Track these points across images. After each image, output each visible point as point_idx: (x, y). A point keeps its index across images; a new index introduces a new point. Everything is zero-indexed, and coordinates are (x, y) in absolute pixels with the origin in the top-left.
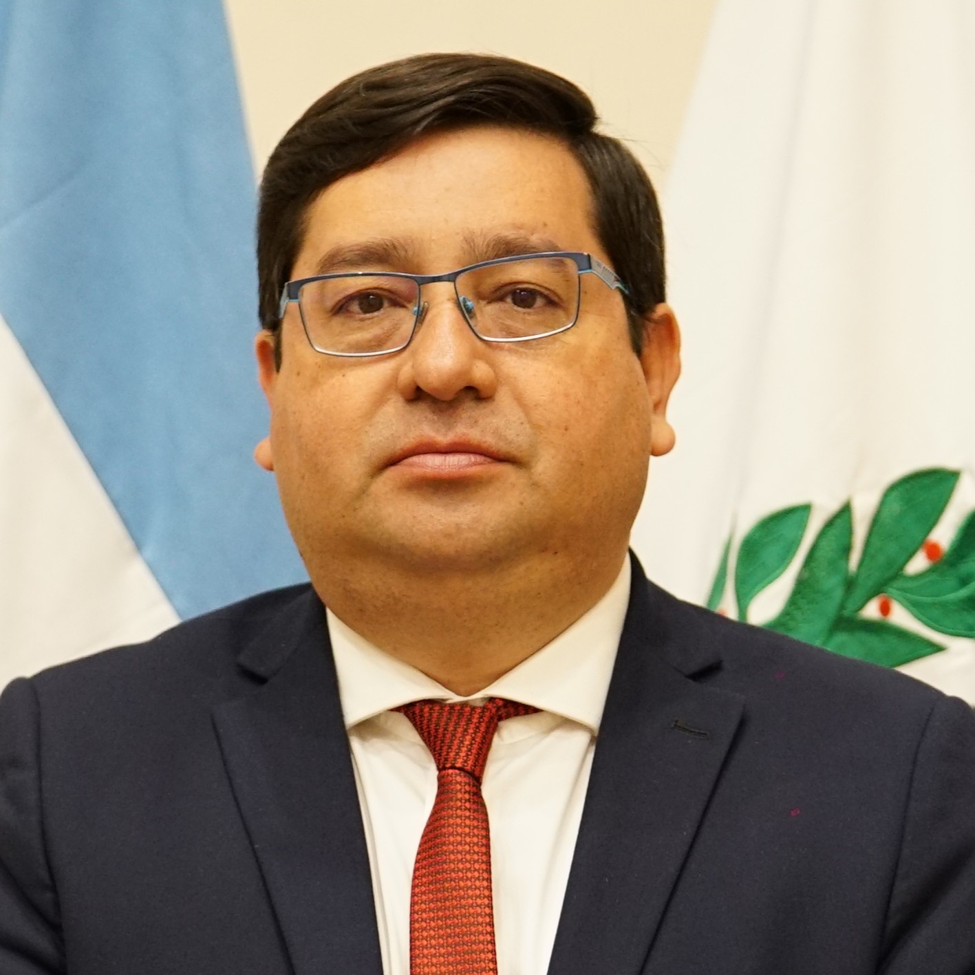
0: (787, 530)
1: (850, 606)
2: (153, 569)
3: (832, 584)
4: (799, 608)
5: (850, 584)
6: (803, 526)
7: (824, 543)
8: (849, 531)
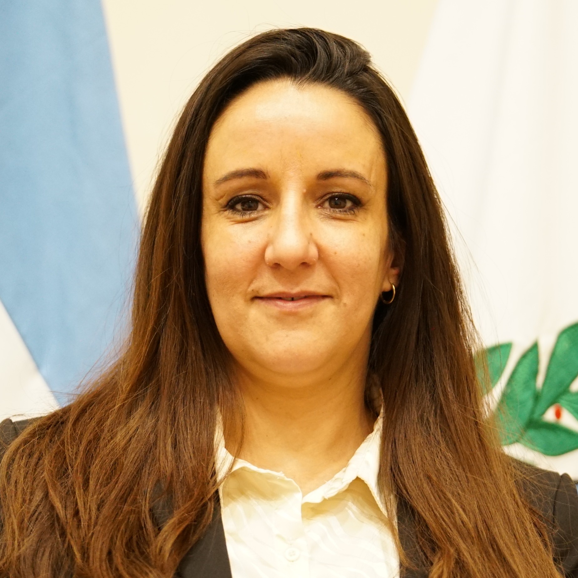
0: (495, 360)
1: (538, 412)
3: (526, 397)
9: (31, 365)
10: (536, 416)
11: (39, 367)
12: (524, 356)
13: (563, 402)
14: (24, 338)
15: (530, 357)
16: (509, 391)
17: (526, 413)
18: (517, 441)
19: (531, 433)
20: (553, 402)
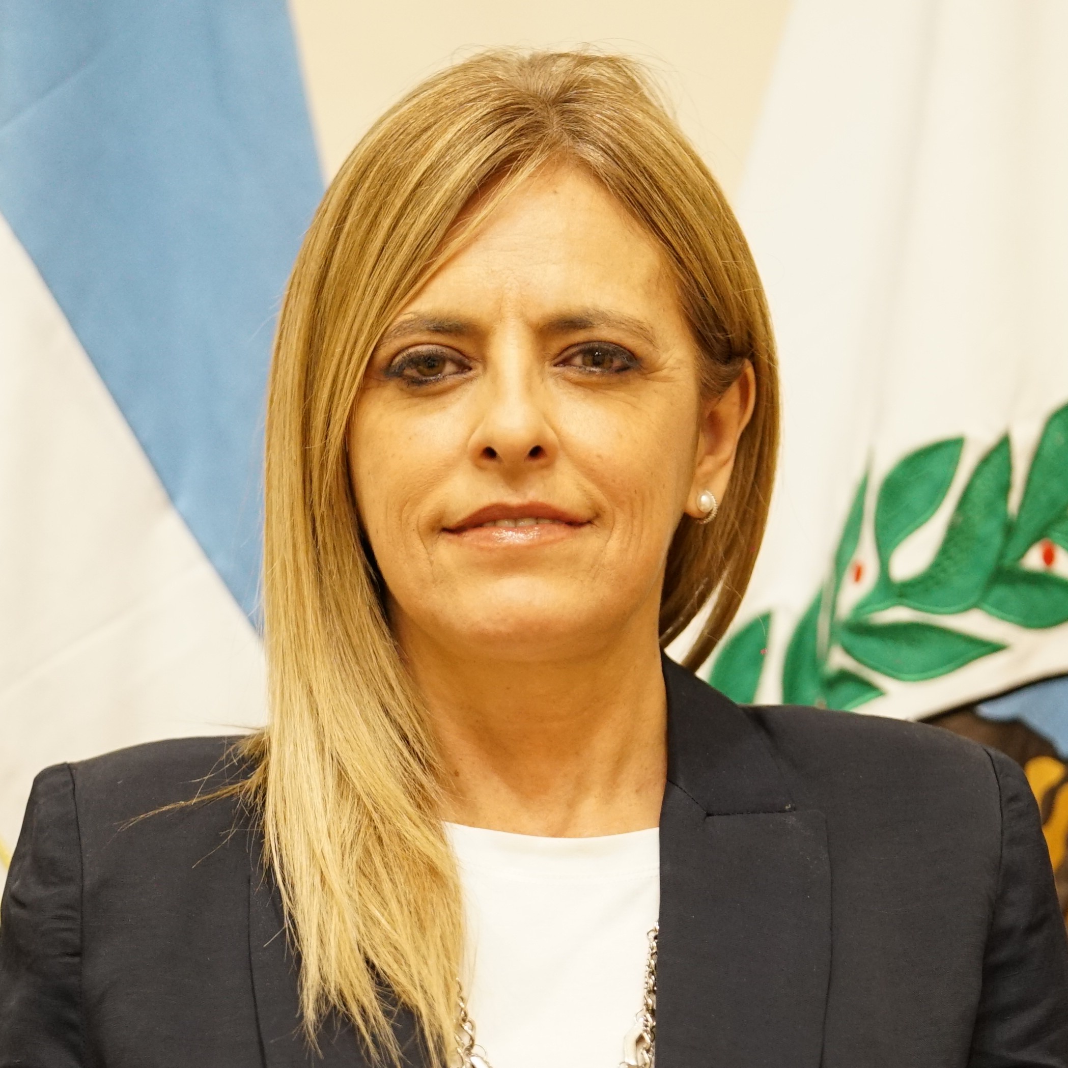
0: (935, 467)
1: (1011, 555)
2: (189, 523)
3: (990, 530)
4: (949, 558)
5: (1009, 529)
6: (954, 462)
7: (979, 483)
8: (1008, 468)
9: (158, 495)
10: (1007, 562)
11: (172, 496)
12: (985, 461)
13: (1056, 535)
14: (145, 448)
15: (997, 460)
16: (960, 519)
17: (989, 558)
18: (976, 606)
19: (1000, 592)
20: (1040, 535)
